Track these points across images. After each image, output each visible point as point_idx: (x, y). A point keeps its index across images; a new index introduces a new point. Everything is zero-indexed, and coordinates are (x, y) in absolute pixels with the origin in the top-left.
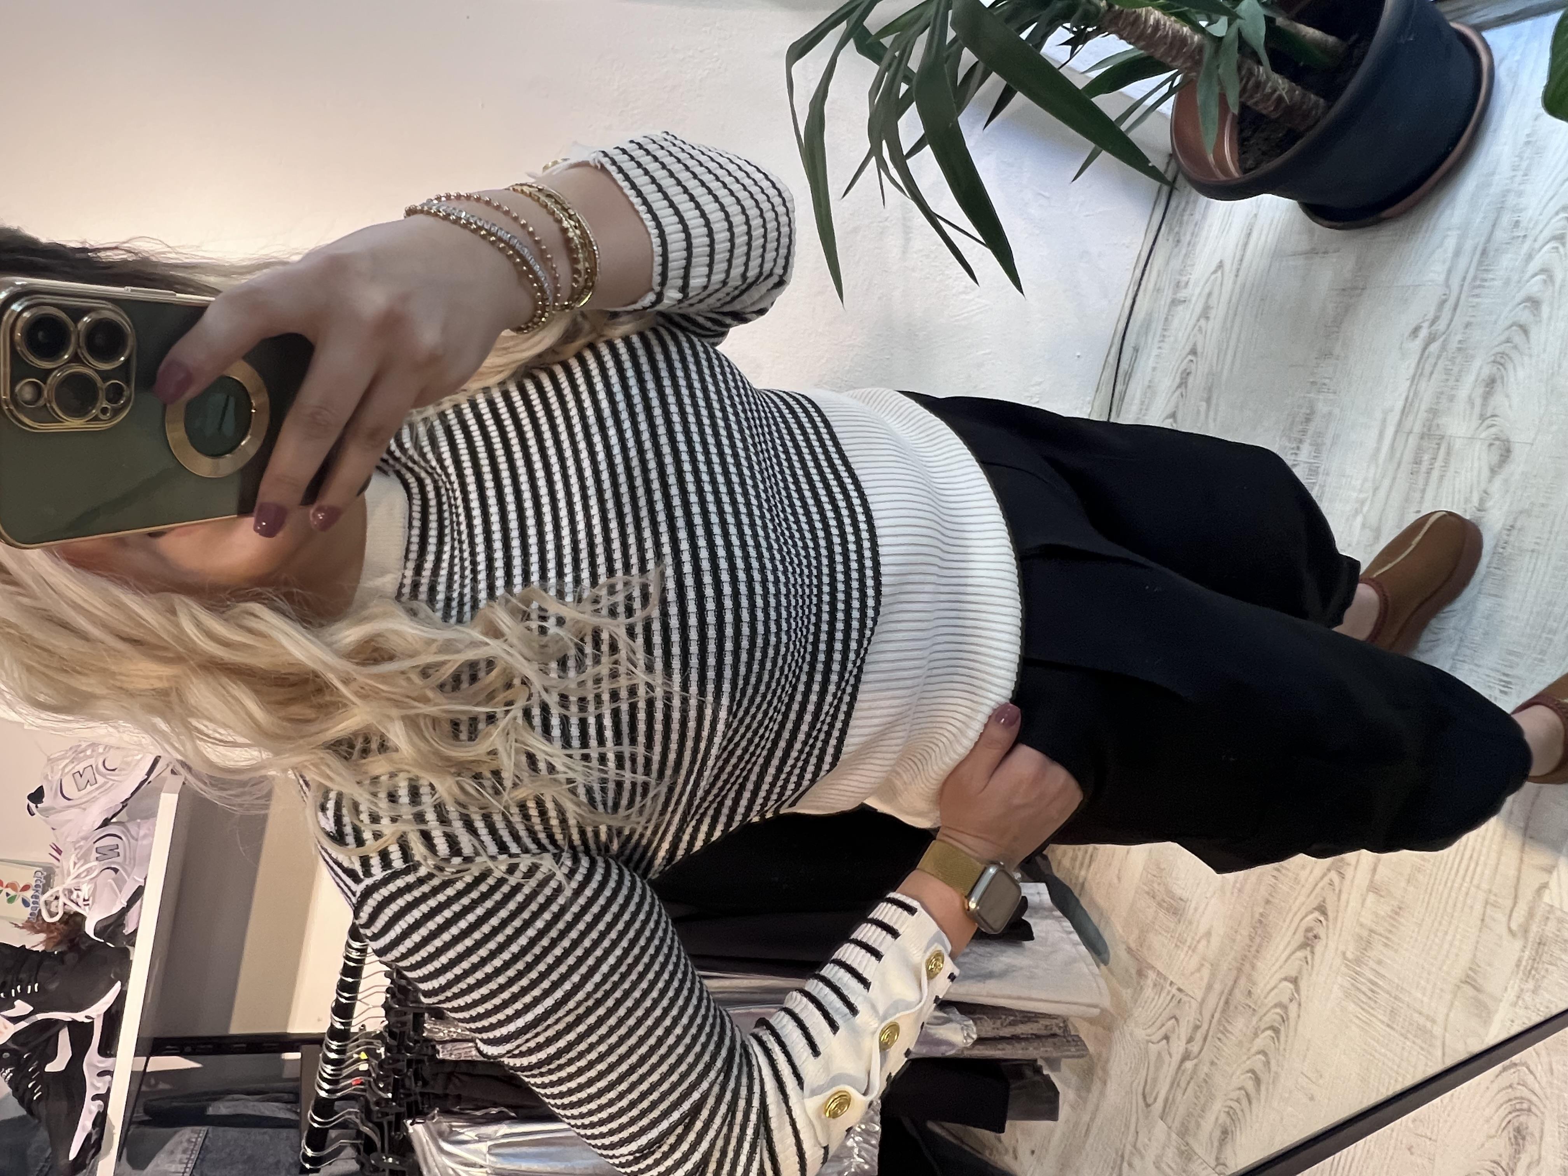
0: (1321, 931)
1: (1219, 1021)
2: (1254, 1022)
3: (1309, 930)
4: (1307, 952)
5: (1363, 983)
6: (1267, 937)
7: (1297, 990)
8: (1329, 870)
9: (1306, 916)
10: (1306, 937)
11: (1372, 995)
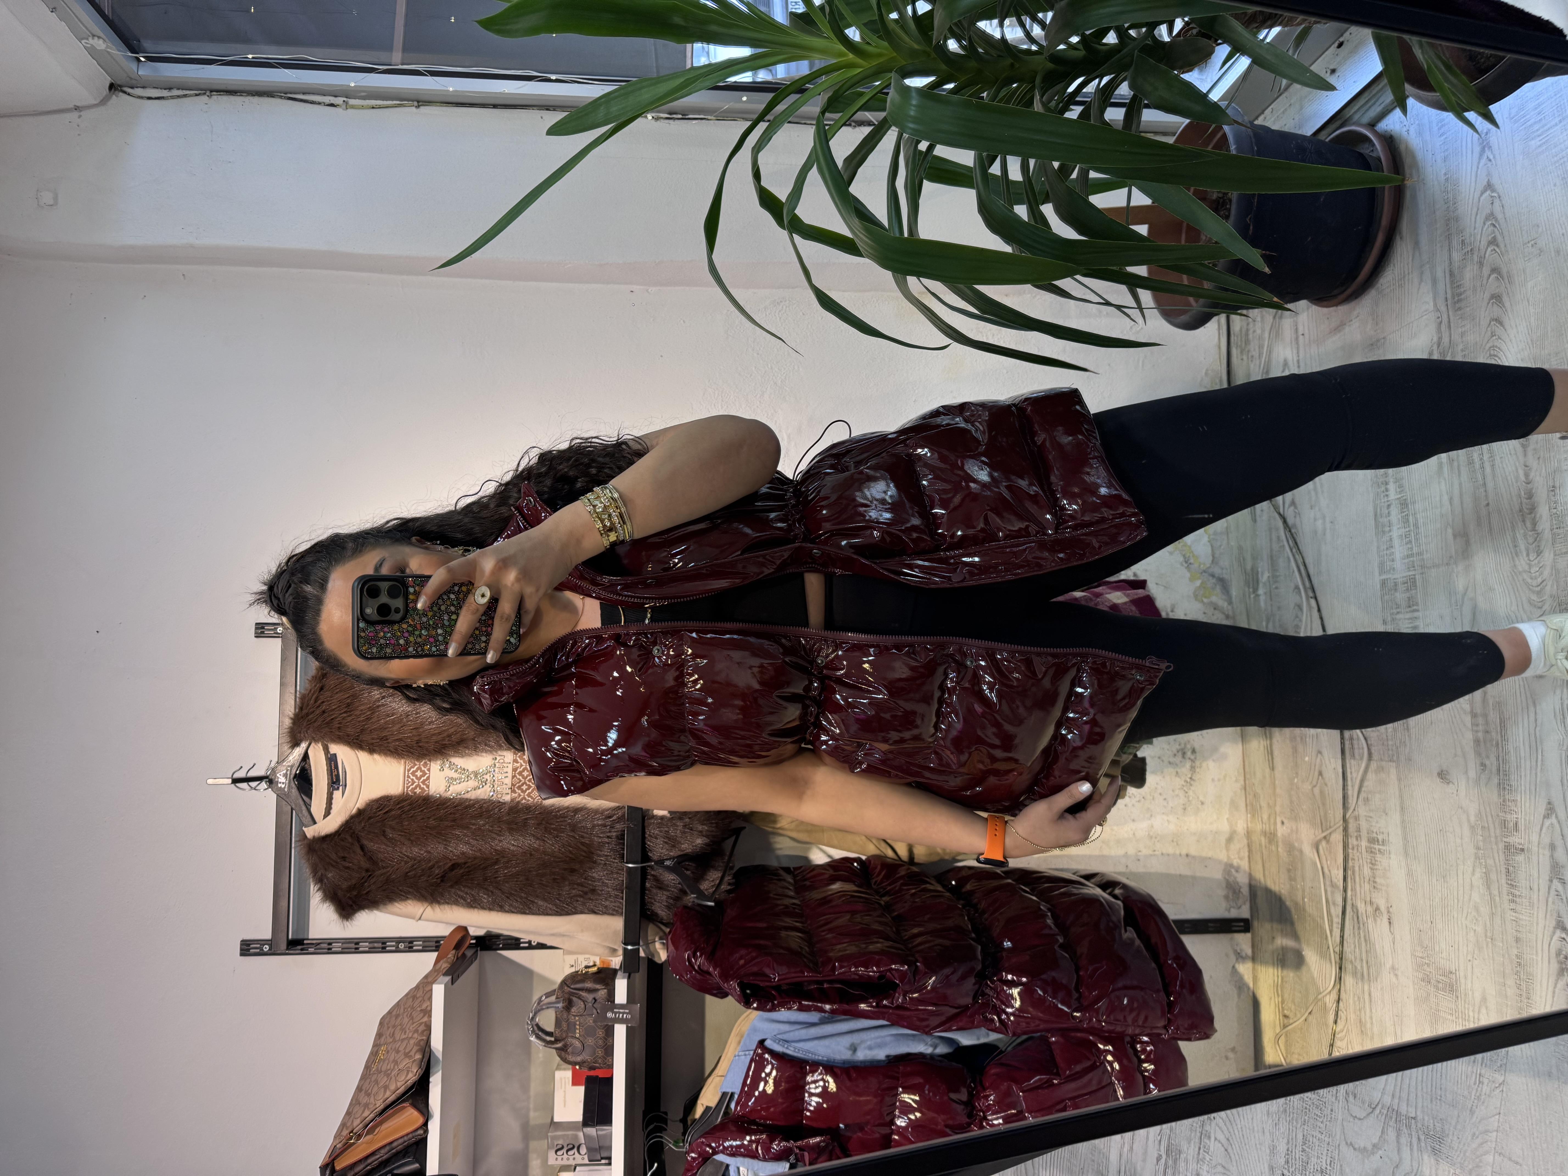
8: (1551, 881)
9: (1551, 939)
10: (1560, 963)
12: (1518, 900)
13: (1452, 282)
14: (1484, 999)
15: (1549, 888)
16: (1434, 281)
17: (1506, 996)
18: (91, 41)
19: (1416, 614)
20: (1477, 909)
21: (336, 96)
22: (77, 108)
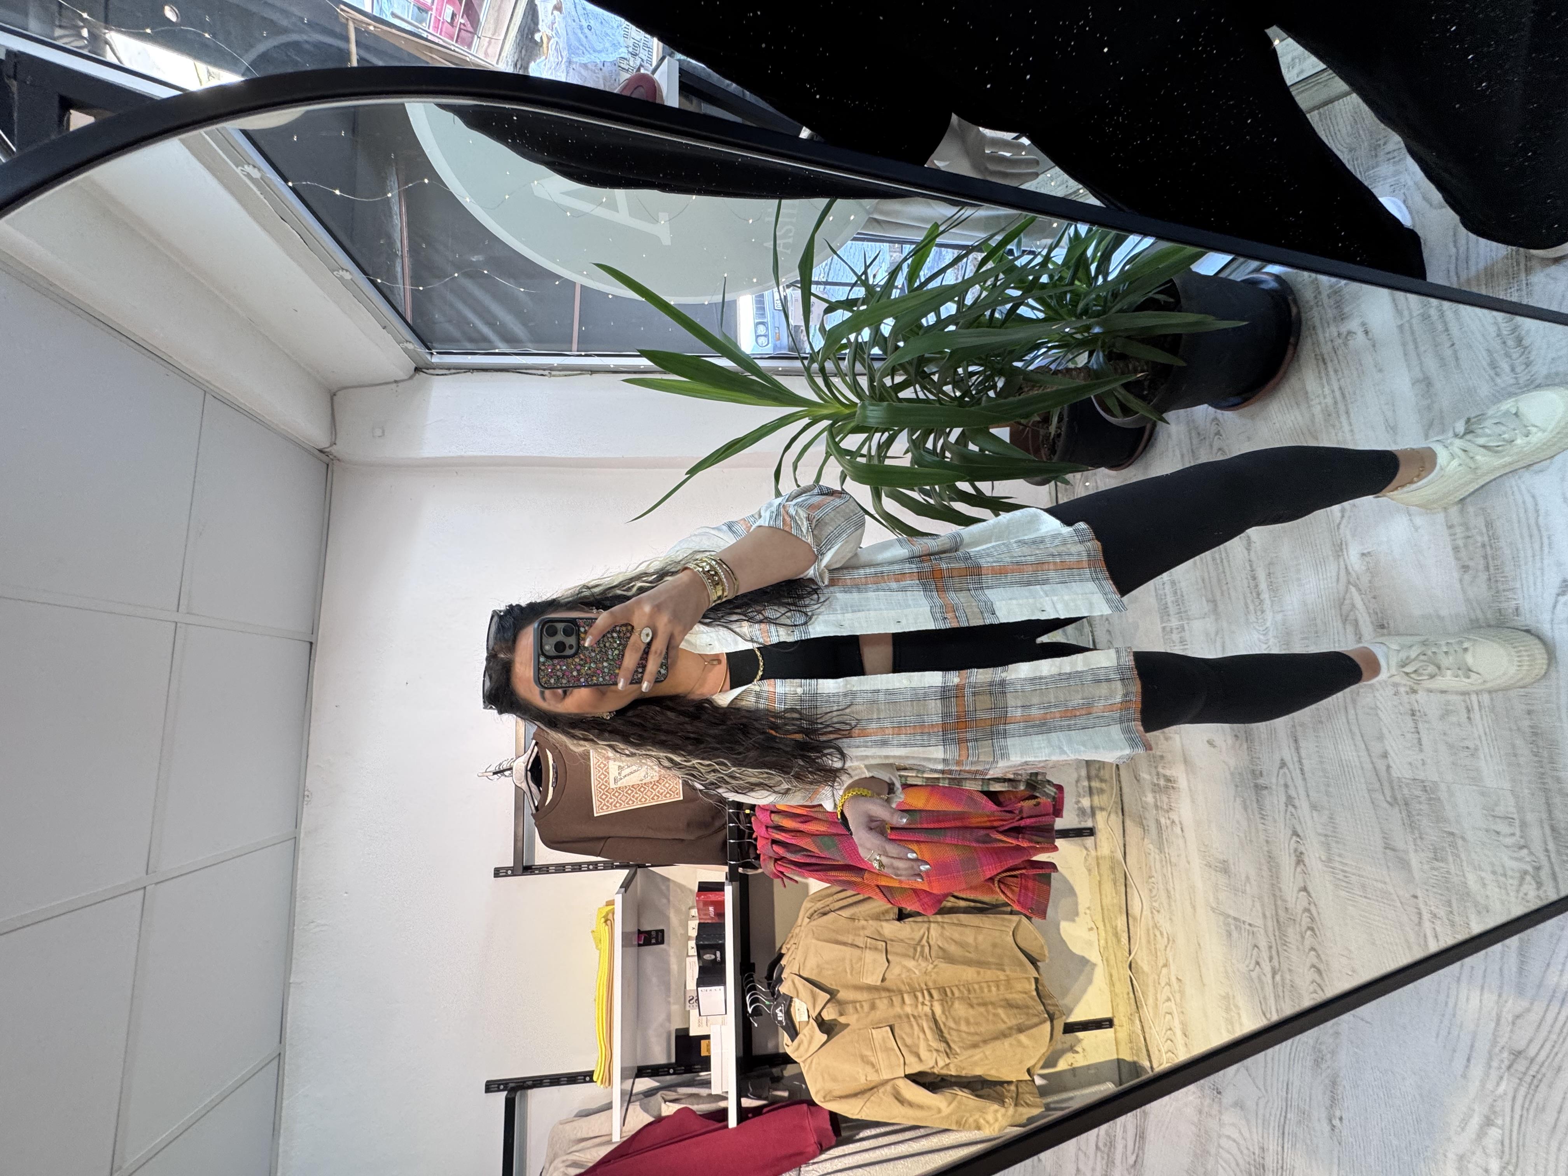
0: (1302, 848)
1: (1280, 938)
2: (1298, 929)
3: (1296, 850)
4: (1303, 866)
5: (1338, 874)
6: (1277, 865)
7: (1309, 895)
8: (1287, 806)
9: (1290, 842)
10: (1297, 856)
11: (1346, 880)
12: (1265, 817)
14: (1247, 878)
15: (1286, 810)
17: (1262, 877)
18: (405, 344)
20: (1238, 822)
21: (544, 370)
22: (396, 382)
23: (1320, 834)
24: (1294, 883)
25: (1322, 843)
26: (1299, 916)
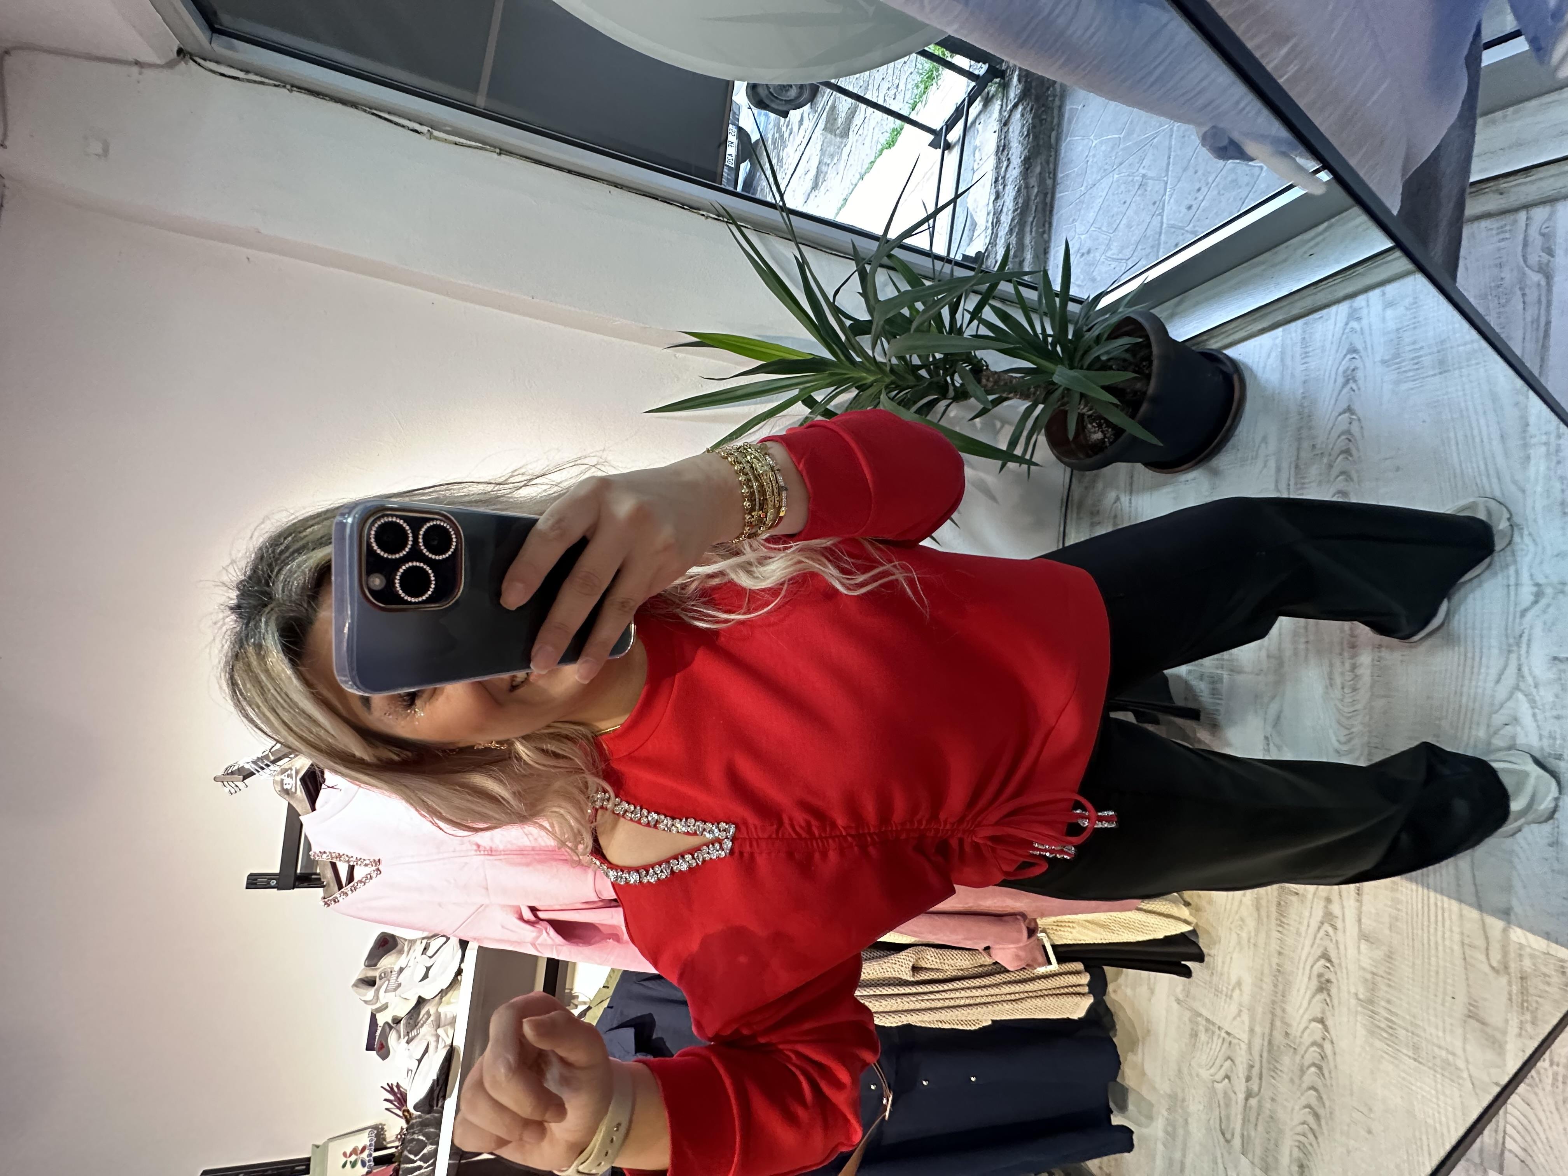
0: (1332, 977)
1: (1269, 1062)
2: (1298, 1061)
3: (1320, 976)
4: (1324, 995)
5: (1379, 1021)
6: (1288, 984)
7: (1327, 1031)
8: (1322, 923)
9: (1315, 963)
10: (1320, 982)
11: (1390, 1031)
12: (1286, 926)
13: (1297, 474)
14: (1239, 984)
15: (1319, 928)
16: (1278, 469)
17: (1261, 988)
19: (1218, 701)
20: (1242, 920)
21: (421, 124)
22: (138, 63)
23: (1364, 969)
24: (1307, 1009)
25: (1366, 980)
26: (1304, 1048)
